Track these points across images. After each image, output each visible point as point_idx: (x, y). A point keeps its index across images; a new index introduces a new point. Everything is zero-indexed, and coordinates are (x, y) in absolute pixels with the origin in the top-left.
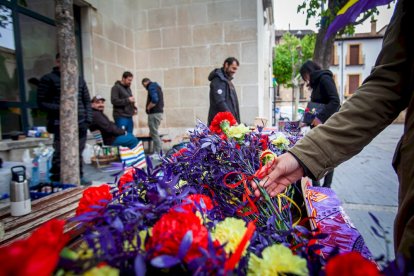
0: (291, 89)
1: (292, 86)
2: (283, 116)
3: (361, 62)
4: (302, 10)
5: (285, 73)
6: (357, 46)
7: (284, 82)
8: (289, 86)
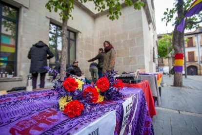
0: (167, 59)
1: (169, 58)
2: (165, 72)
3: (194, 45)
4: (164, 20)
5: (164, 52)
6: (191, 38)
7: (164, 56)
8: (166, 58)
